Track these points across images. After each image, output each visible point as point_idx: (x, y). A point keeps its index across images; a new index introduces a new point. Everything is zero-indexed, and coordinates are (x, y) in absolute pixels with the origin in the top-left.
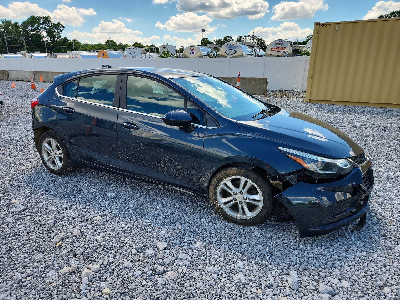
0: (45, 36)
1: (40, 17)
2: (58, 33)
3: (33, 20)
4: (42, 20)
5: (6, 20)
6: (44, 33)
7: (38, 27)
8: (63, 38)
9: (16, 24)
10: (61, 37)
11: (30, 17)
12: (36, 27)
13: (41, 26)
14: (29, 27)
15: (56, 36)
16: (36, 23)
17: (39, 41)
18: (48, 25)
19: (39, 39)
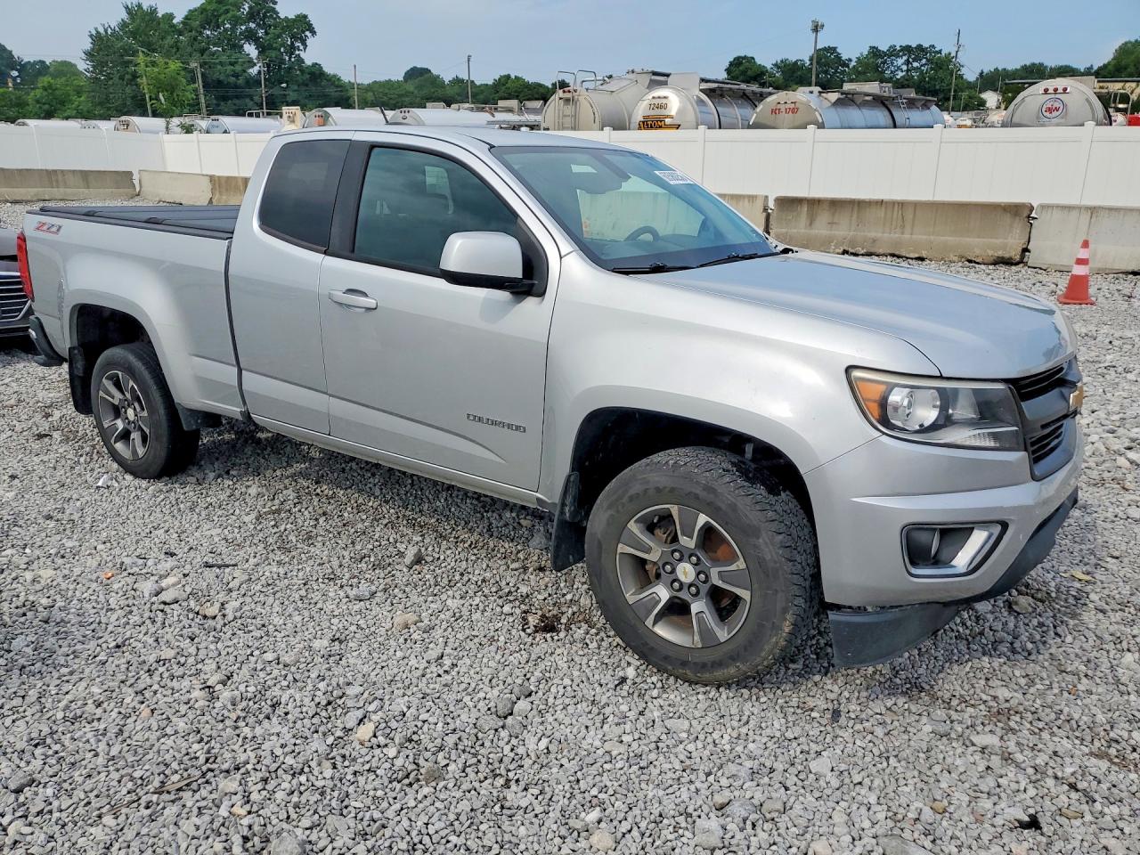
0: (255, 61)
2: (293, 47)
3: (220, 6)
4: (246, 8)
5: (139, 6)
6: (251, 50)
7: (232, 30)
8: (308, 62)
9: (170, 17)
10: (303, 61)
12: (226, 30)
13: (243, 28)
14: (205, 29)
15: (287, 58)
16: (229, 15)
17: (236, 75)
18: (264, 23)
19: (238, 68)
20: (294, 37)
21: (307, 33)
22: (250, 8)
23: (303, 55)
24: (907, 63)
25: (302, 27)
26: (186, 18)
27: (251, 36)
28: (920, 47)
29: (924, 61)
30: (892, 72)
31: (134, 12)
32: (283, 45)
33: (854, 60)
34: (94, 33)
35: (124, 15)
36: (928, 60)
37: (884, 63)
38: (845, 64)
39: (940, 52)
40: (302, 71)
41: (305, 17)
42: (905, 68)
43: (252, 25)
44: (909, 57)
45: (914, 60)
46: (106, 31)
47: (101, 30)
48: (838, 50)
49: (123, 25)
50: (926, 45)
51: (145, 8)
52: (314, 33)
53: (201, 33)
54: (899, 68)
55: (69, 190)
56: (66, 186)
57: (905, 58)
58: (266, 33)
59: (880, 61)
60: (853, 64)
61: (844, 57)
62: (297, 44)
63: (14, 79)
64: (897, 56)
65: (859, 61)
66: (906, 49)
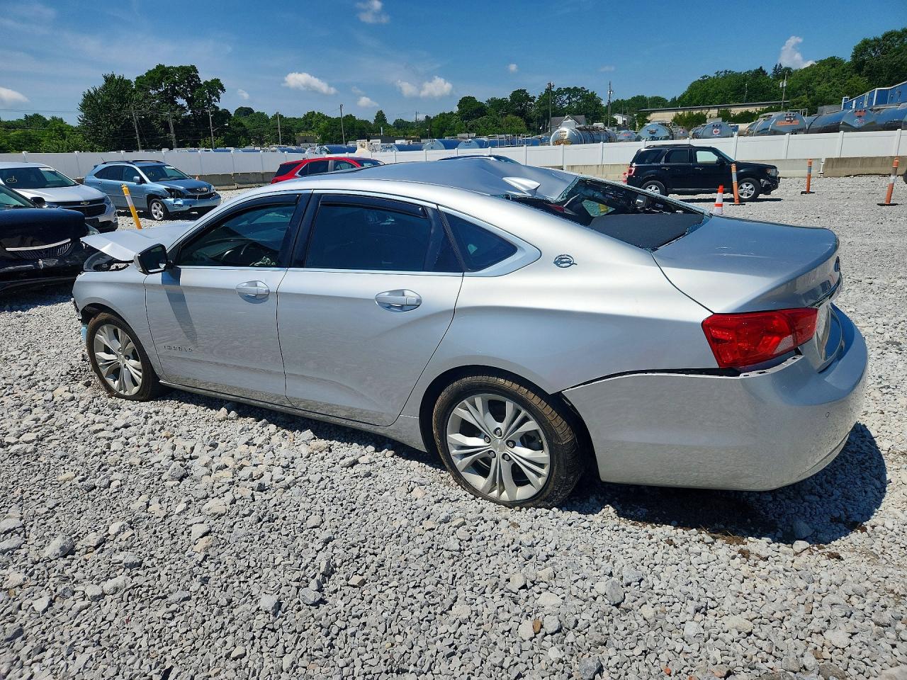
1: (175, 68)
2: (210, 99)
4: (178, 75)
5: (113, 76)
13: (178, 88)
14: (150, 89)
18: (191, 85)
19: (177, 113)
20: (211, 93)
21: (219, 90)
22: (180, 75)
23: (217, 104)
24: (569, 98)
25: (215, 86)
28: (575, 89)
29: (579, 97)
30: (560, 104)
31: (109, 80)
32: (204, 97)
33: (537, 97)
34: (87, 92)
35: (103, 82)
36: (581, 96)
37: (555, 98)
38: (532, 99)
39: (588, 91)
41: (217, 80)
42: (568, 101)
44: (570, 94)
45: (573, 96)
47: (92, 92)
48: (526, 91)
49: (105, 88)
50: (579, 87)
51: (116, 78)
52: (223, 90)
53: (150, 92)
57: (567, 95)
58: (193, 90)
59: (552, 97)
60: (536, 100)
61: (531, 95)
62: (213, 98)
64: (563, 94)
65: (540, 98)
66: (568, 90)
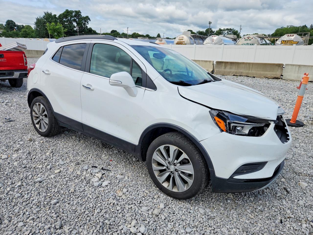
0: (76, 27)
1: (73, 11)
3: (68, 13)
4: (74, 14)
5: (48, 12)
6: (75, 24)
7: (70, 19)
8: (89, 27)
9: (55, 15)
10: (87, 27)
11: (65, 11)
12: (69, 19)
13: (73, 18)
14: (64, 18)
15: (84, 26)
16: (69, 15)
17: (71, 30)
18: (78, 18)
19: (71, 28)
20: (85, 21)
22: (75, 14)
23: (87, 25)
24: (228, 32)
25: (87, 19)
26: (59, 16)
27: (75, 20)
28: (230, 29)
29: (231, 32)
31: (46, 14)
32: (83, 23)
33: (215, 31)
34: (37, 18)
35: (44, 14)
36: (232, 32)
37: (222, 32)
39: (235, 30)
40: (87, 29)
41: (88, 16)
43: (75, 18)
44: (228, 31)
45: (229, 32)
46: (40, 18)
47: (39, 18)
48: (212, 29)
49: (44, 17)
50: (232, 28)
51: (49, 13)
52: (90, 20)
53: (63, 20)
54: (226, 34)
55: (33, 55)
56: (32, 54)
57: (227, 31)
58: (79, 20)
59: (221, 32)
62: (86, 23)
63: (16, 29)
64: (225, 31)
65: (217, 31)
66: (228, 29)
